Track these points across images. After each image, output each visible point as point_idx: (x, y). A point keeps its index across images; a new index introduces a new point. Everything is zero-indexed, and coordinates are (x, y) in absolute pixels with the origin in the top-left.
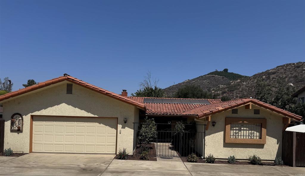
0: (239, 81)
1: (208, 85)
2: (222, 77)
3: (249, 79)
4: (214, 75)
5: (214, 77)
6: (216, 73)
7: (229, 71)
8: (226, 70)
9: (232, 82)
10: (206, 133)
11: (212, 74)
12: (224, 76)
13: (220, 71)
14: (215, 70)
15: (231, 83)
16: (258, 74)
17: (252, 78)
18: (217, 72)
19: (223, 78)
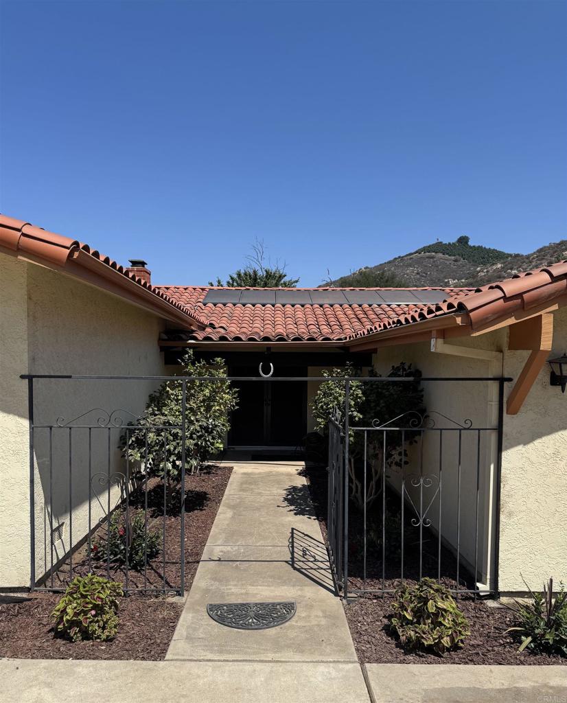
0: (499, 266)
1: (419, 280)
2: (453, 258)
3: (527, 261)
4: (433, 254)
5: (433, 257)
6: (439, 247)
7: (471, 243)
8: (463, 240)
9: (481, 271)
10: (505, 429)
11: (429, 252)
12: (459, 255)
13: (449, 243)
14: (435, 241)
15: (479, 272)
16: (550, 247)
17: (533, 259)
18: (439, 244)
19: (456, 261)
